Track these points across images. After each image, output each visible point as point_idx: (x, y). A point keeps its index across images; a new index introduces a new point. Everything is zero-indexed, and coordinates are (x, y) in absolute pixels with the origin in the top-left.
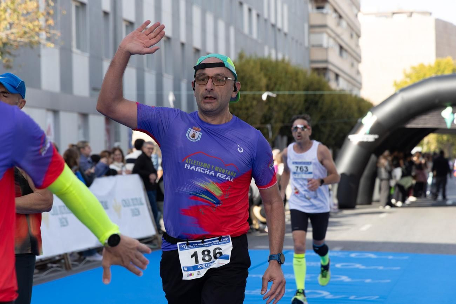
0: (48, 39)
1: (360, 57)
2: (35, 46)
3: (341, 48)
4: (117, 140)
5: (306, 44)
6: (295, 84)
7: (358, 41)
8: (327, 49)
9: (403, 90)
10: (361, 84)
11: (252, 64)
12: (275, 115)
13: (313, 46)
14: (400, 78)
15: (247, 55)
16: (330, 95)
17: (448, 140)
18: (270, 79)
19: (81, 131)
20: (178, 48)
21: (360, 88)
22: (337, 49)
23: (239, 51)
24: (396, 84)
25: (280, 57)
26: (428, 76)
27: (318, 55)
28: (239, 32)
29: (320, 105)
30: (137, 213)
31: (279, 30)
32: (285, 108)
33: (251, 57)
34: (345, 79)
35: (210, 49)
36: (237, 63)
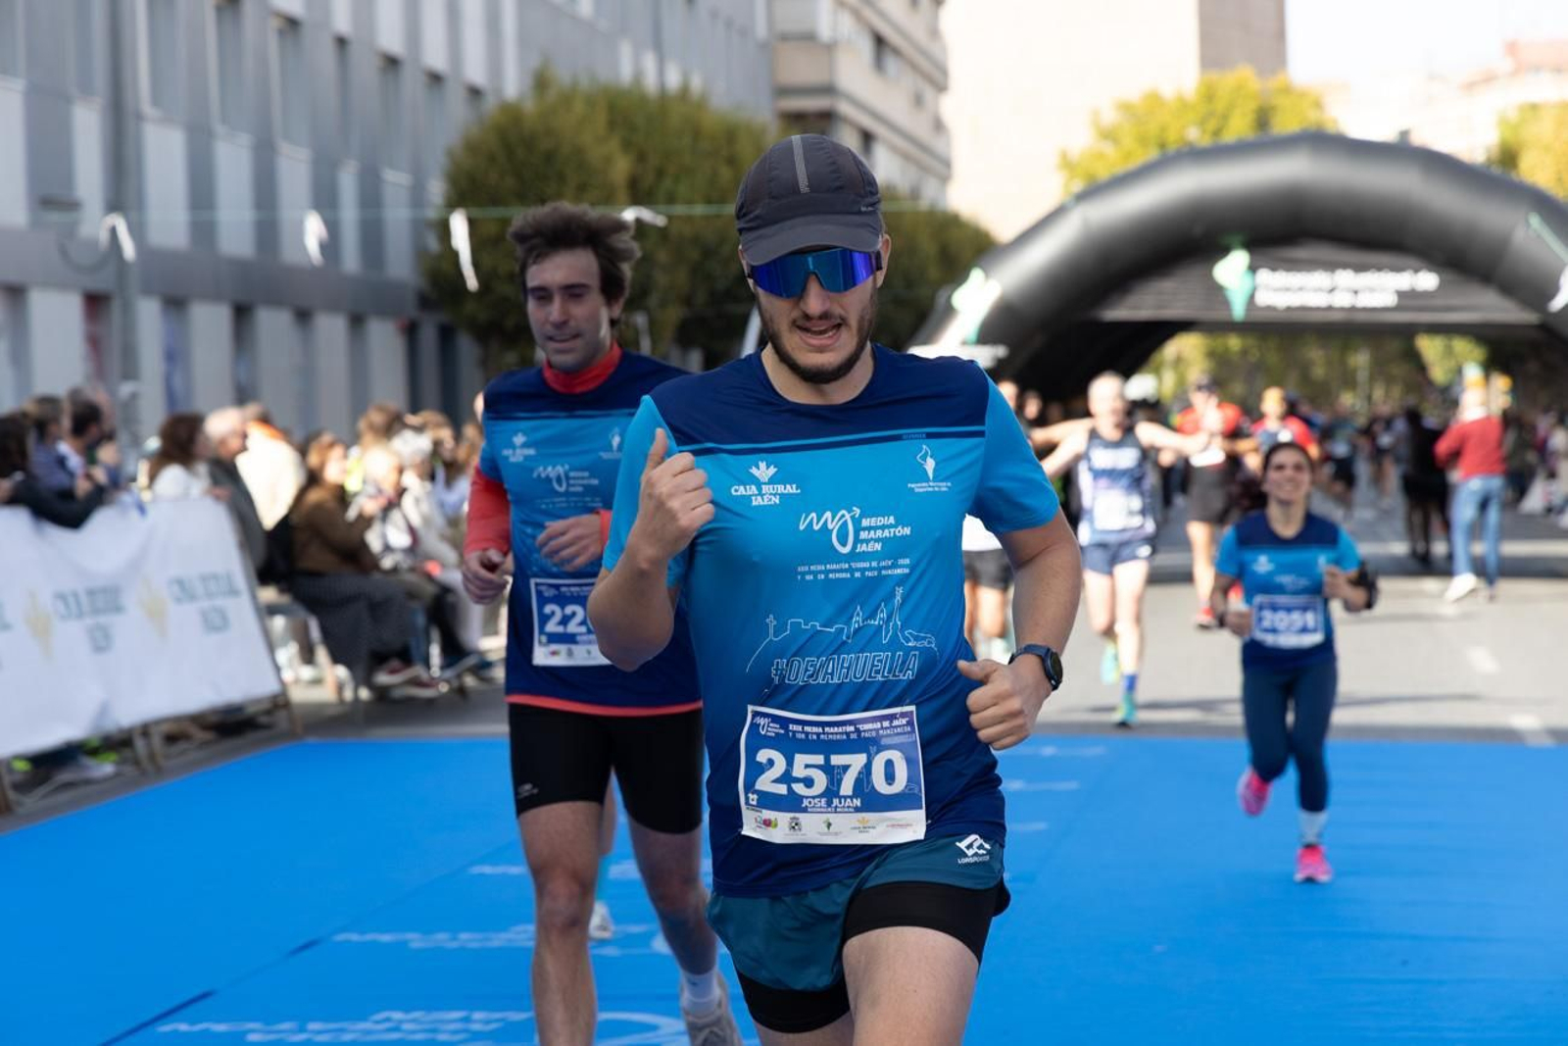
1: (944, 71)
3: (880, 42)
4: (130, 372)
5: (761, 30)
6: (725, 173)
7: (935, 18)
8: (830, 48)
9: (1089, 193)
10: (947, 164)
11: (579, 107)
12: (661, 279)
13: (785, 38)
15: (562, 75)
17: (1244, 352)
18: (641, 157)
20: (325, 56)
21: (945, 178)
22: (865, 47)
23: (534, 62)
24: (1067, 164)
25: (673, 79)
26: (1172, 138)
27: (800, 69)
30: (219, 623)
32: (694, 255)
33: (575, 85)
34: (894, 149)
35: (435, 57)
36: (530, 106)
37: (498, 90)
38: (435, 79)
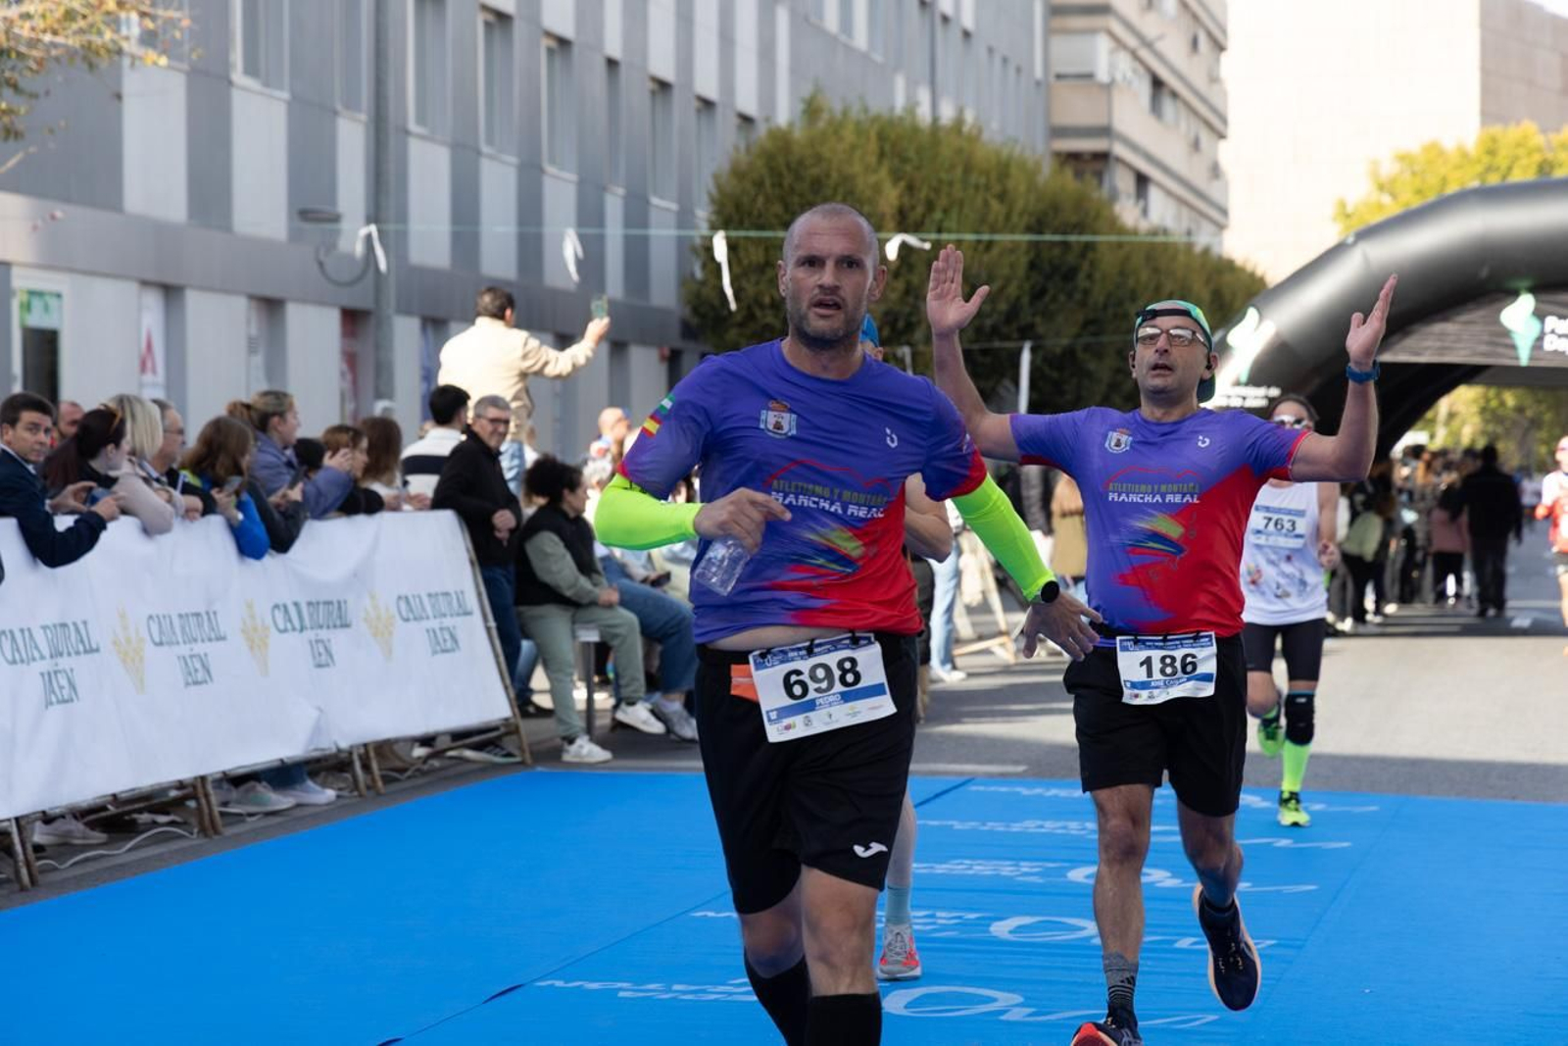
0: (149, 39)
1: (1223, 118)
2: (104, 63)
3: (1157, 84)
4: (384, 390)
5: (1038, 70)
6: (997, 209)
7: (1218, 60)
8: (1108, 88)
9: (1367, 233)
10: (1224, 212)
11: (849, 135)
13: (1059, 77)
14: (1360, 194)
15: (834, 104)
16: (1120, 245)
17: (1520, 410)
18: (911, 188)
19: (258, 360)
20: (595, 77)
21: (1221, 226)
22: (1144, 88)
23: (807, 90)
24: (1343, 214)
25: (947, 113)
26: (1452, 188)
27: (1076, 109)
28: (805, 23)
29: (1081, 281)
30: (449, 644)
31: (945, 19)
33: (845, 113)
34: (1169, 193)
35: (707, 84)
36: (798, 134)
37: (767, 120)
38: (707, 104)
